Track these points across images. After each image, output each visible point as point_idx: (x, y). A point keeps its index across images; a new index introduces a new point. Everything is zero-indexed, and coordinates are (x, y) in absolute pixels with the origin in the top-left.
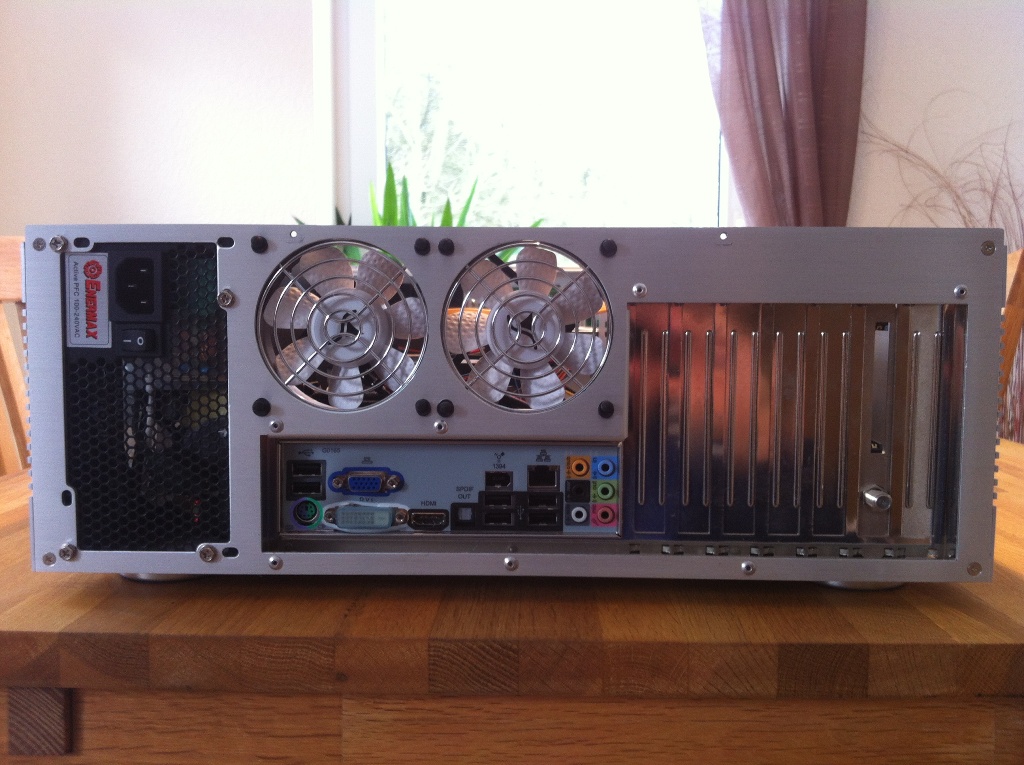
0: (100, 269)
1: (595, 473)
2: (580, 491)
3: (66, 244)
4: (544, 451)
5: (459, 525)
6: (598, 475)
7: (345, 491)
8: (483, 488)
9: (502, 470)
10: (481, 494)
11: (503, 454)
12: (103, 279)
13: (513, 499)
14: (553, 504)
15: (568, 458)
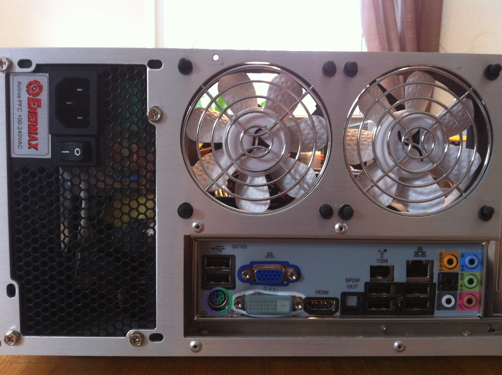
0: (41, 88)
1: (462, 266)
2: (450, 282)
3: (11, 65)
4: (420, 249)
5: (347, 311)
6: (465, 268)
7: (252, 282)
8: (368, 280)
9: (385, 264)
10: (366, 284)
11: (385, 251)
12: (44, 97)
13: (392, 288)
14: (426, 292)
15: (441, 254)
